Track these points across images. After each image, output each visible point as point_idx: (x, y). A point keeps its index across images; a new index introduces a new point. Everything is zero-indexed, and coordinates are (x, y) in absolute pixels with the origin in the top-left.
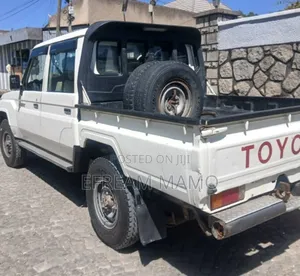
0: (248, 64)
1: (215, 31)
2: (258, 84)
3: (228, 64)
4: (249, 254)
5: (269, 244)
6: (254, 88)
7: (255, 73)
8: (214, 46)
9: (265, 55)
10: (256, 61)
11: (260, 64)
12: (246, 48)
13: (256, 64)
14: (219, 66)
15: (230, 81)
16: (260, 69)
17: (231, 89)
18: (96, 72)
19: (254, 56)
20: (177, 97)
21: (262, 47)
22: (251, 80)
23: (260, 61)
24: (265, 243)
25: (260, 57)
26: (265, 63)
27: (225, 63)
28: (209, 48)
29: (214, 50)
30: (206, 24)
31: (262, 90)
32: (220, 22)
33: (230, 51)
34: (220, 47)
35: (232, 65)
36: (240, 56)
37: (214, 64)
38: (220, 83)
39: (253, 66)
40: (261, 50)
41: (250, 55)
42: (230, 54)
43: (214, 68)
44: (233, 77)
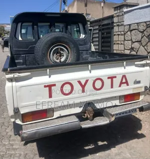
0: (139, 32)
1: (122, 15)
2: (144, 44)
3: (129, 33)
4: (87, 148)
5: (105, 143)
6: (141, 46)
7: (142, 37)
8: (122, 23)
9: (147, 27)
10: (142, 30)
11: (145, 32)
12: (138, 23)
13: (142, 32)
14: (125, 34)
15: (130, 42)
16: (145, 35)
17: (130, 47)
18: (20, 39)
19: (141, 28)
20: (62, 52)
21: (145, 22)
22: (140, 41)
23: (144, 31)
24: (103, 141)
25: (144, 28)
26: (147, 32)
27: (127, 32)
28: (120, 24)
29: (122, 25)
30: (119, 11)
31: (146, 47)
32: (125, 10)
33: (130, 25)
34: (125, 23)
35: (131, 33)
36: (135, 28)
37: (122, 33)
38: (125, 44)
39: (141, 34)
40: (145, 24)
41: (139, 27)
42: (130, 27)
43: (122, 35)
44: (131, 40)
